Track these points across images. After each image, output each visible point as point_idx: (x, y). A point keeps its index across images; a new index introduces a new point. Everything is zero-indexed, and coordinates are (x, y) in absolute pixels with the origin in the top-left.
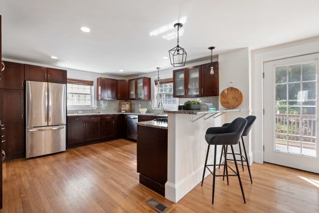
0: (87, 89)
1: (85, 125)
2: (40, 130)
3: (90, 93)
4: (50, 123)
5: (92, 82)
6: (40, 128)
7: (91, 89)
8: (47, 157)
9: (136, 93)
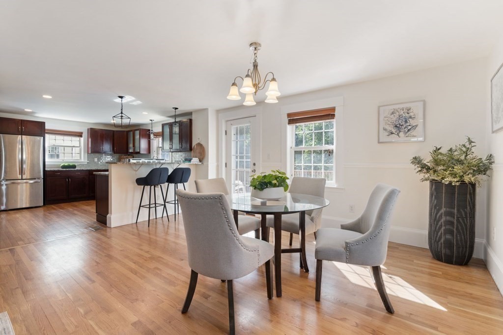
0: (75, 141)
1: (69, 180)
2: (13, 183)
3: (78, 146)
4: (24, 177)
5: (82, 133)
6: (12, 181)
7: (80, 141)
8: (21, 211)
9: (134, 146)
